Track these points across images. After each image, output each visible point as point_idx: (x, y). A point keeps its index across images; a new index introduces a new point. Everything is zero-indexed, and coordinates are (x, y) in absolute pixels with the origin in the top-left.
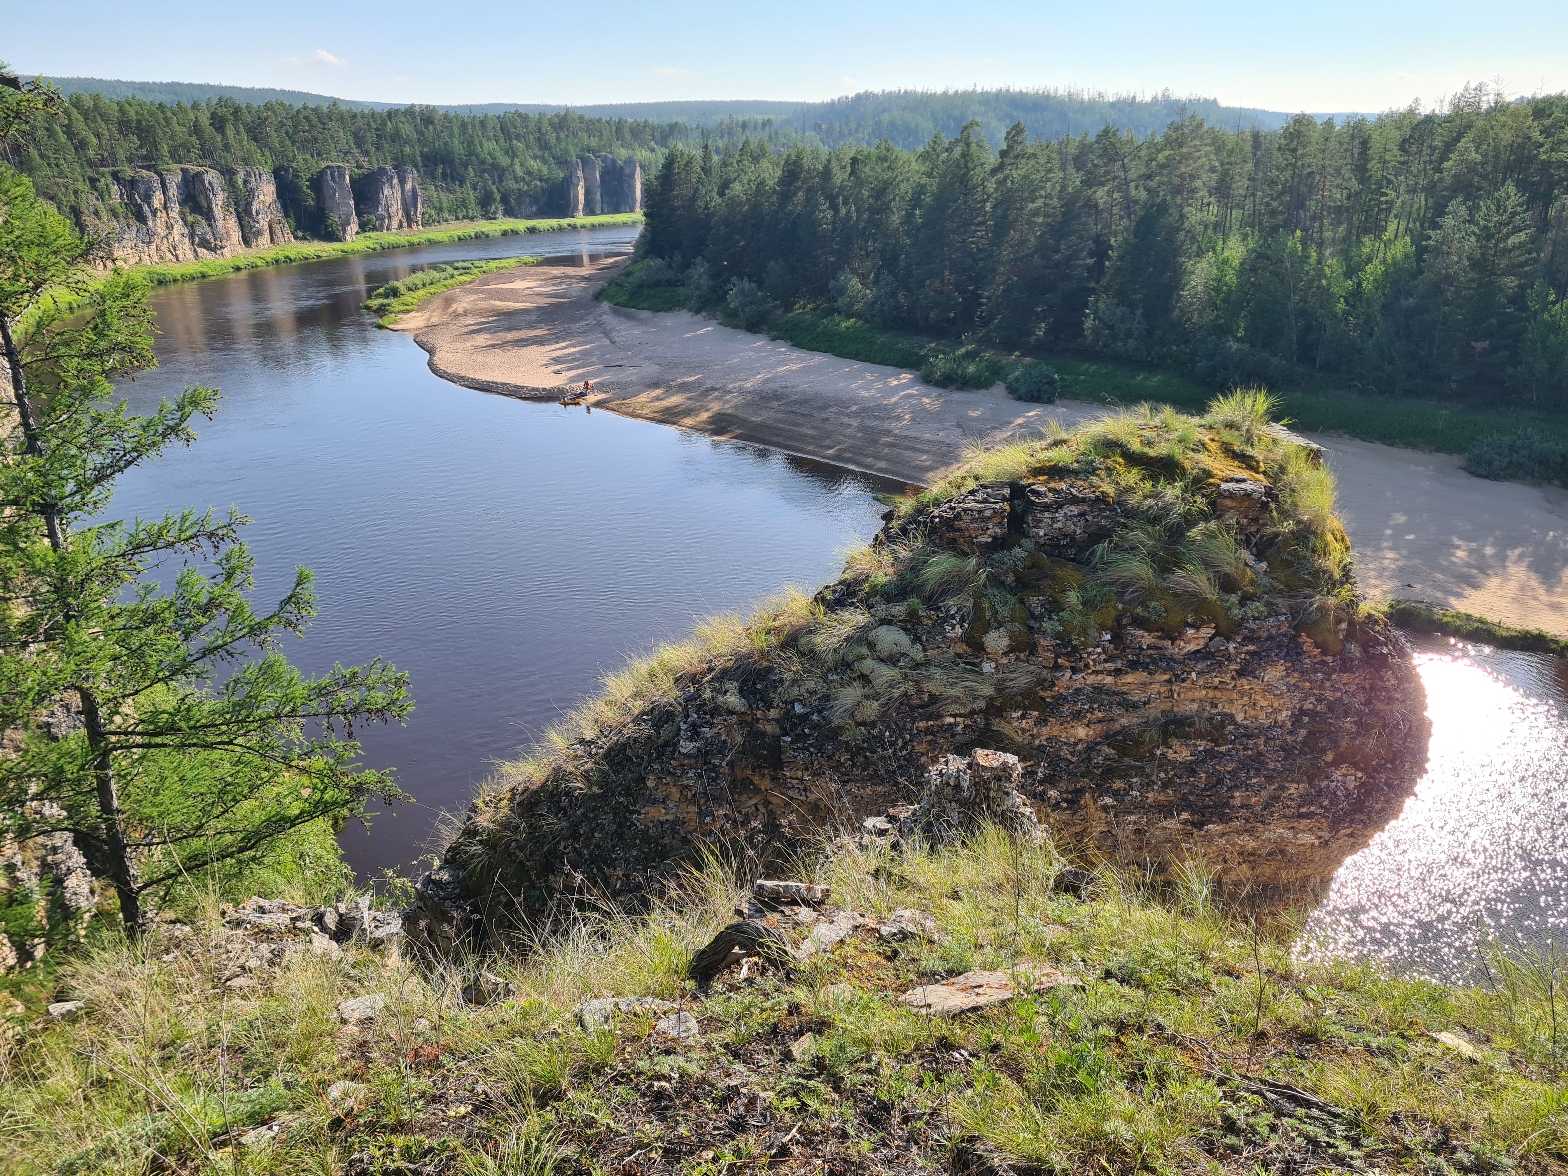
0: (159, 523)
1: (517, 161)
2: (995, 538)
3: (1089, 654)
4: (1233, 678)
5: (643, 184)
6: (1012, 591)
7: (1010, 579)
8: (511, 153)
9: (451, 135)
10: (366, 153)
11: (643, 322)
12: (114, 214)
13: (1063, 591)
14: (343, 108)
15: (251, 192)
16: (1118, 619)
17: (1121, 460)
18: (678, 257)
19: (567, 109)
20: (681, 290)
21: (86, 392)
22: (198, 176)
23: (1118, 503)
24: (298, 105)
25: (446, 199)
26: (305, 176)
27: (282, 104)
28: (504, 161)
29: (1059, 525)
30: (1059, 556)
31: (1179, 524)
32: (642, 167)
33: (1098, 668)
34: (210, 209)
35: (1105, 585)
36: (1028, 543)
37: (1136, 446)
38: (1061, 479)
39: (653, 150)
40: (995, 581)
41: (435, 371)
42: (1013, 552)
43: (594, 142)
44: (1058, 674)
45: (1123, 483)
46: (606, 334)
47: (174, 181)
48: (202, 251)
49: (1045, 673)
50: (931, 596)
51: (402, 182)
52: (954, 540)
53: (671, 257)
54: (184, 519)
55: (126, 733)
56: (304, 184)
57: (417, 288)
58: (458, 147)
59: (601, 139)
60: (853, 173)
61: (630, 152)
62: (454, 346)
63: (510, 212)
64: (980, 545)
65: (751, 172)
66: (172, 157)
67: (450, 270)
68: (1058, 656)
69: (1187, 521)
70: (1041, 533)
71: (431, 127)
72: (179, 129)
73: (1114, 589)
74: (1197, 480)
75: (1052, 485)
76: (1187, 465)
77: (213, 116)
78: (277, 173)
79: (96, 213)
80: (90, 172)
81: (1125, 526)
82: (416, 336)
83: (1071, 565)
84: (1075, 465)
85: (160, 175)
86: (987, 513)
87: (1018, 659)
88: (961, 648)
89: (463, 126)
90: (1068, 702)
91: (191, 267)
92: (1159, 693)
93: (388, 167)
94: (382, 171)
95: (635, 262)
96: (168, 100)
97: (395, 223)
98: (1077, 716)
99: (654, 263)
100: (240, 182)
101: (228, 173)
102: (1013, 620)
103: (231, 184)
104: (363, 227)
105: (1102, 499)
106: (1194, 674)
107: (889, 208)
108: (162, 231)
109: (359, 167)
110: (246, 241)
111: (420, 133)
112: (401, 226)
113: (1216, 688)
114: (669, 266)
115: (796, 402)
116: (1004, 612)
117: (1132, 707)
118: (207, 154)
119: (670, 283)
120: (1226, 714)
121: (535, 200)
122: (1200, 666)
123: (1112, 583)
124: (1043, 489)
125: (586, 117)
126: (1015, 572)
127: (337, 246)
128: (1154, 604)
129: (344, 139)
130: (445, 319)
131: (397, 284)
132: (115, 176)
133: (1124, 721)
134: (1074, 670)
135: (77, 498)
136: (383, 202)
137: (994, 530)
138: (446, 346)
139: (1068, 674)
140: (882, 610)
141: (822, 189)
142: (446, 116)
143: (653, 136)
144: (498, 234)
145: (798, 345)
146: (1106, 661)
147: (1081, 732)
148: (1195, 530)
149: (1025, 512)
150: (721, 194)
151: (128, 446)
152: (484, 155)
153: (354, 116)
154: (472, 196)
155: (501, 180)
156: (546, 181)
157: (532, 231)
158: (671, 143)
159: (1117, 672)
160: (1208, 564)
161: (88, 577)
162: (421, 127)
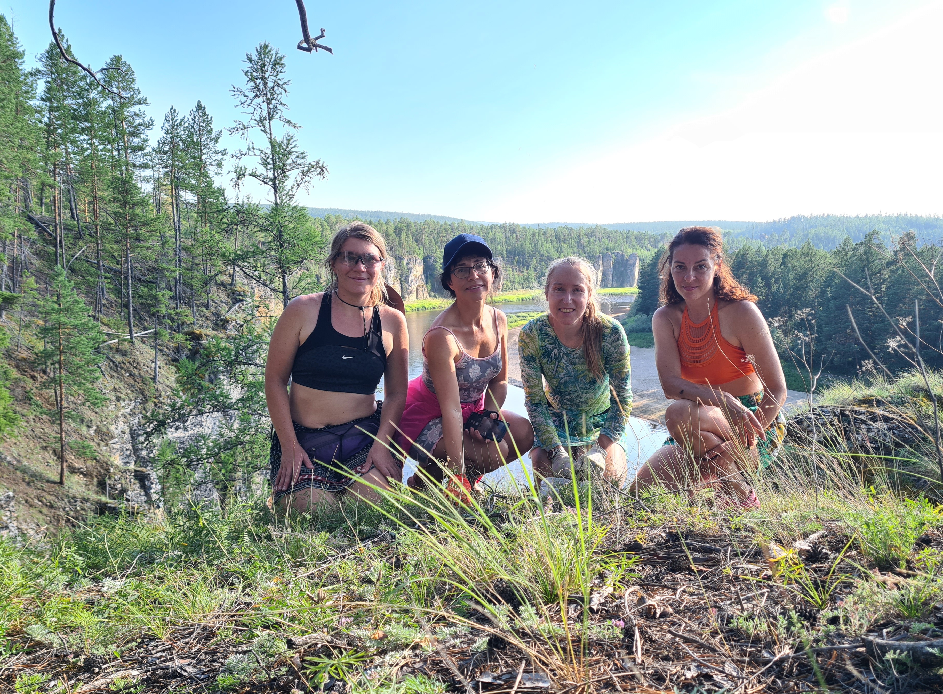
5: (640, 269)
8: (560, 250)
9: (525, 240)
14: (466, 224)
15: (409, 270)
17: (924, 399)
19: (597, 225)
24: (442, 223)
25: (518, 276)
27: (433, 222)
32: (640, 259)
38: (878, 407)
39: (648, 250)
43: (611, 245)
45: (923, 412)
58: (528, 247)
59: (616, 243)
60: (783, 263)
61: (634, 251)
67: (515, 317)
71: (514, 235)
75: (871, 409)
77: (396, 228)
78: (425, 260)
84: (889, 399)
89: (533, 234)
95: (630, 316)
96: (373, 219)
99: (643, 317)
100: (405, 263)
101: (399, 258)
103: (400, 265)
107: (808, 287)
111: (508, 238)
125: (608, 230)
141: (760, 273)
142: (523, 229)
143: (649, 241)
152: (543, 251)
154: (533, 274)
162: (509, 235)
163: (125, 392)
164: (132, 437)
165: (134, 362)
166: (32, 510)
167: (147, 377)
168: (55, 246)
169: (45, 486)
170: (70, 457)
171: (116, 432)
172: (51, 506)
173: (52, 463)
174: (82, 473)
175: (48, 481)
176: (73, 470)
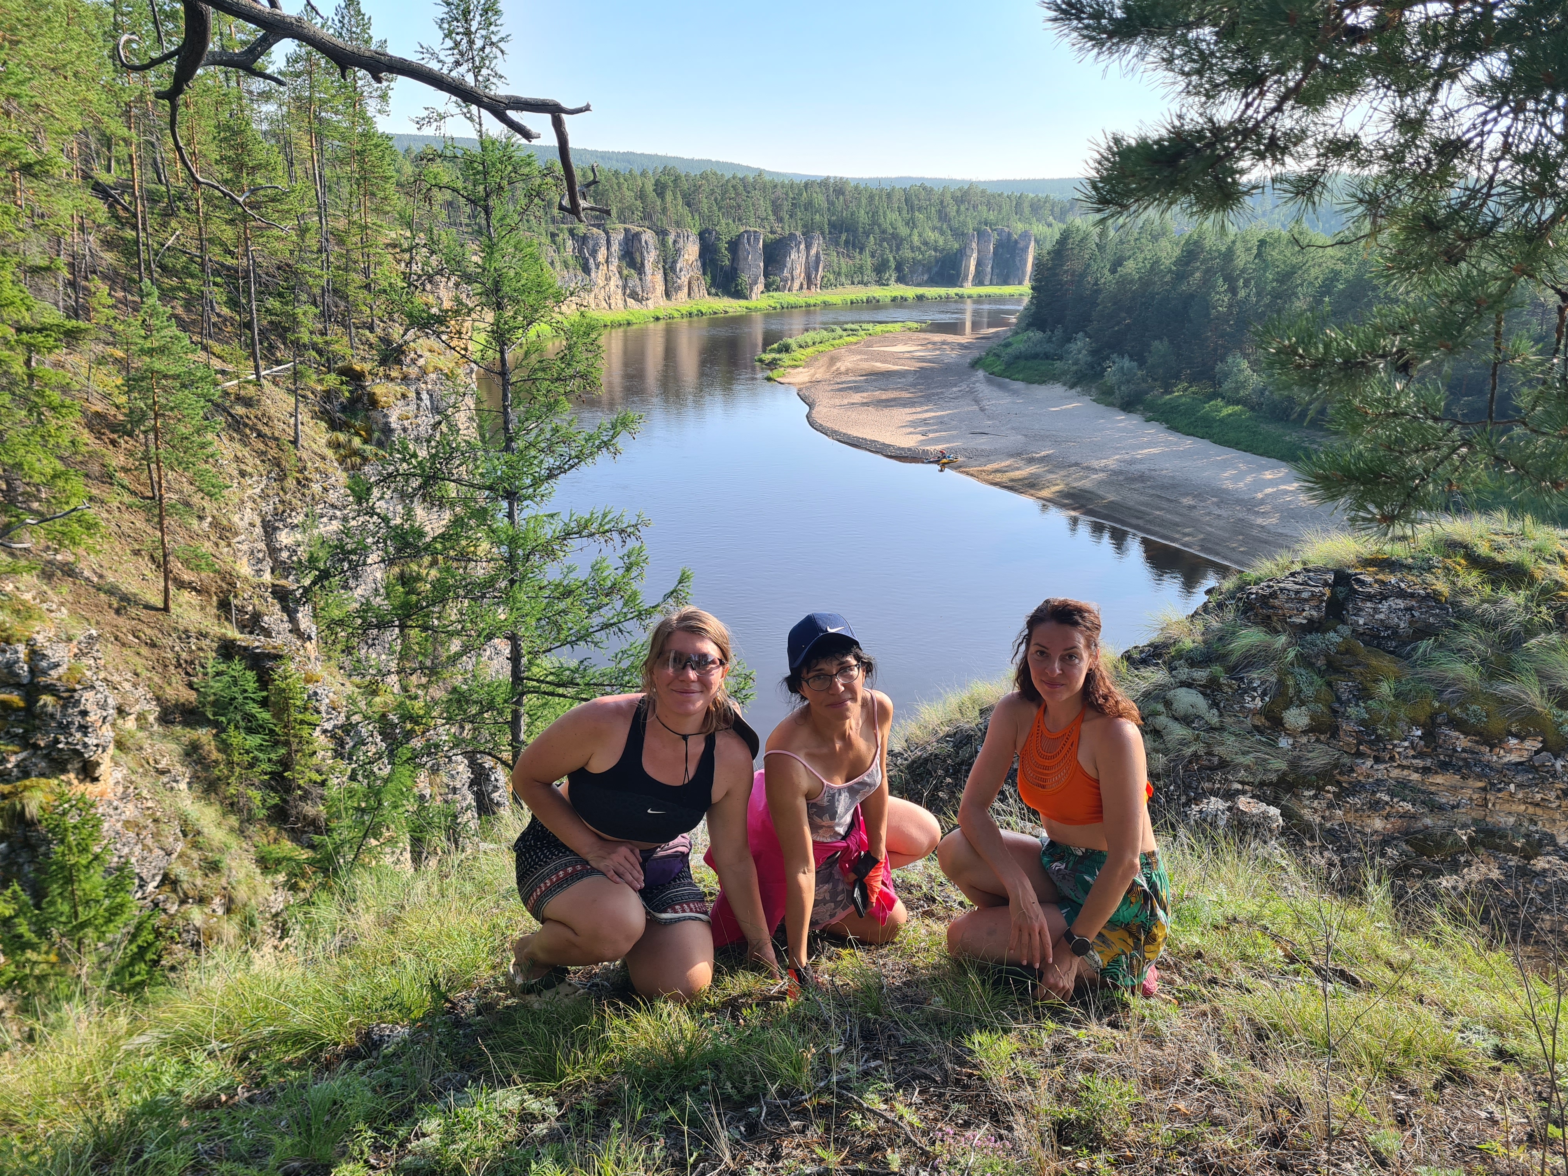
0: (587, 516)
1: (915, 231)
2: (1311, 620)
3: (1395, 746)
4: (1558, 797)
5: (1035, 258)
6: (1320, 673)
7: (1321, 663)
8: (911, 223)
9: (859, 206)
10: (780, 220)
11: (1015, 393)
12: (566, 265)
13: (1376, 681)
14: (767, 178)
15: (678, 251)
16: (1433, 716)
17: (1463, 562)
18: (1059, 332)
19: (971, 184)
20: (1058, 364)
21: (551, 407)
22: (637, 235)
23: (1451, 604)
24: (728, 175)
25: (845, 264)
26: (725, 238)
27: (715, 174)
28: (903, 231)
29: (1382, 616)
30: (1378, 646)
31: (1518, 633)
32: (1037, 241)
33: (1405, 763)
34: (643, 264)
35: (1422, 680)
36: (1345, 630)
37: (1483, 549)
38: (1392, 572)
39: (1050, 225)
40: (1304, 660)
41: (812, 424)
42: (1327, 636)
43: (992, 216)
44: (1359, 761)
45: (1460, 585)
46: (977, 401)
47: (618, 238)
48: (630, 301)
49: (1346, 760)
50: (1234, 668)
51: (808, 248)
52: (1269, 617)
53: (1052, 331)
54: (605, 516)
55: (538, 681)
56: (723, 246)
57: (807, 346)
58: (863, 217)
59: (1000, 212)
60: (1259, 255)
61: (1027, 226)
62: (832, 402)
63: (901, 280)
64: (1294, 625)
65: (1148, 251)
66: (619, 217)
67: (839, 331)
68: (1360, 743)
69: (1527, 631)
70: (1361, 622)
71: (841, 198)
72: (628, 193)
73: (1433, 687)
74: (1545, 591)
75: (1380, 577)
76: (1539, 574)
77: (657, 183)
78: (702, 236)
79: (552, 263)
80: (552, 228)
81: (1456, 627)
82: (800, 390)
83: (1388, 657)
84: (1410, 560)
85: (607, 233)
86: (1305, 595)
87: (1318, 740)
88: (1260, 721)
89: (871, 197)
90: (1366, 791)
91: (620, 315)
92: (1471, 799)
93: (798, 233)
94: (792, 236)
95: (1016, 333)
96: (621, 167)
97: (796, 285)
98: (1375, 806)
99: (1036, 335)
100: (671, 241)
101: (662, 233)
102: (1317, 700)
103: (663, 243)
104: (768, 287)
105: (1435, 596)
106: (1512, 786)
107: (1295, 294)
108: (601, 282)
109: (772, 232)
110: (668, 295)
111: (831, 203)
112: (801, 287)
113: (1537, 805)
114: (1049, 340)
115: (1163, 487)
116: (1308, 691)
117: (1436, 808)
118: (647, 216)
119: (1047, 356)
120: (1546, 834)
121: (928, 268)
122: (1519, 778)
123: (1431, 680)
124: (1369, 579)
125: (989, 192)
126: (1327, 656)
127: (743, 303)
128: (1475, 707)
129: (764, 206)
130: (828, 376)
131: (790, 341)
132: (571, 232)
133: (1428, 821)
134: (1377, 760)
135: (531, 490)
136: (789, 265)
137: (1310, 612)
138: (825, 401)
139: (1369, 763)
140: (1184, 672)
141: (1222, 270)
142: (856, 188)
143: (1052, 211)
144: (888, 300)
145: (1174, 428)
146: (1414, 757)
147: (1378, 824)
148: (1533, 641)
149: (1346, 599)
150: (1113, 271)
151: (573, 454)
152: (886, 225)
153: (775, 186)
154: (869, 262)
155: (898, 249)
156: (941, 251)
157: (920, 298)
158: (1069, 218)
159: (1426, 771)
160: (1543, 676)
161: (532, 552)
162: (833, 197)
163: (252, 463)
164: (266, 532)
165: (264, 415)
166: (127, 652)
167: (286, 438)
168: (135, 227)
169: (143, 614)
170: (176, 566)
171: (241, 524)
172: (153, 645)
173: (150, 575)
174: (195, 589)
175: (147, 607)
176: (181, 585)
